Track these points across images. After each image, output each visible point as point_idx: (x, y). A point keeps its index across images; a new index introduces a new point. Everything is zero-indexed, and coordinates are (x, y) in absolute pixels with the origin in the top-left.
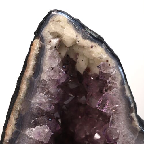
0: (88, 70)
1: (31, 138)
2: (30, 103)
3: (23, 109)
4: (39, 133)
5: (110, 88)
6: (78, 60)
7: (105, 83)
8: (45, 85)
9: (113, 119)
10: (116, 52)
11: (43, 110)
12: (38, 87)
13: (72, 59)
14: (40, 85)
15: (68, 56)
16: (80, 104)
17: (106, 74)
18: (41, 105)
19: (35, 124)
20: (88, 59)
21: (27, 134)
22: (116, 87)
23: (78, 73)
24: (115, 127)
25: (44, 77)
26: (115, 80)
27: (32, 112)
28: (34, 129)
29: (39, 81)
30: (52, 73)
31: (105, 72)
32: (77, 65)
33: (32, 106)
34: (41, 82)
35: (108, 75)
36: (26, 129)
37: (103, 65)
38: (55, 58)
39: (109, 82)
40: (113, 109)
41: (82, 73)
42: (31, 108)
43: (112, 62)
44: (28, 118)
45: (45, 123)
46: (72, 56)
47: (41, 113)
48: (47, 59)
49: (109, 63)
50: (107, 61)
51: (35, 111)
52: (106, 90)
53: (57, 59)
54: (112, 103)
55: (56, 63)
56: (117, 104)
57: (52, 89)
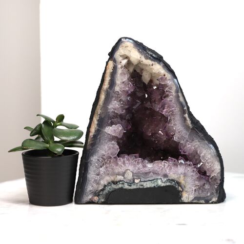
0: (151, 81)
1: (109, 134)
2: (107, 109)
3: (103, 113)
4: (115, 130)
5: (167, 96)
6: (143, 74)
7: (164, 92)
8: (118, 95)
9: (170, 120)
10: (172, 67)
11: (117, 114)
12: (113, 97)
13: (138, 73)
14: (115, 95)
15: (135, 70)
16: (146, 109)
17: (164, 85)
18: (115, 109)
19: (112, 124)
20: (151, 74)
21: (106, 131)
22: (172, 95)
23: (144, 84)
24: (172, 125)
25: (117, 89)
26: (171, 89)
27: (109, 115)
28: (111, 127)
29: (114, 92)
30: (123, 86)
31: (163, 83)
32: (143, 78)
33: (109, 111)
34: (115, 92)
35: (166, 86)
36: (105, 127)
37: (162, 78)
38: (124, 74)
39: (167, 91)
40: (170, 111)
41: (147, 84)
42: (109, 112)
43: (169, 76)
44: (106, 119)
45: (119, 123)
46: (138, 71)
47: (116, 116)
48: (119, 75)
49: (166, 76)
50: (164, 75)
51: (111, 114)
52: (165, 97)
53: (126, 75)
54: (169, 107)
55: (125, 78)
56: (173, 108)
57: (123, 98)
